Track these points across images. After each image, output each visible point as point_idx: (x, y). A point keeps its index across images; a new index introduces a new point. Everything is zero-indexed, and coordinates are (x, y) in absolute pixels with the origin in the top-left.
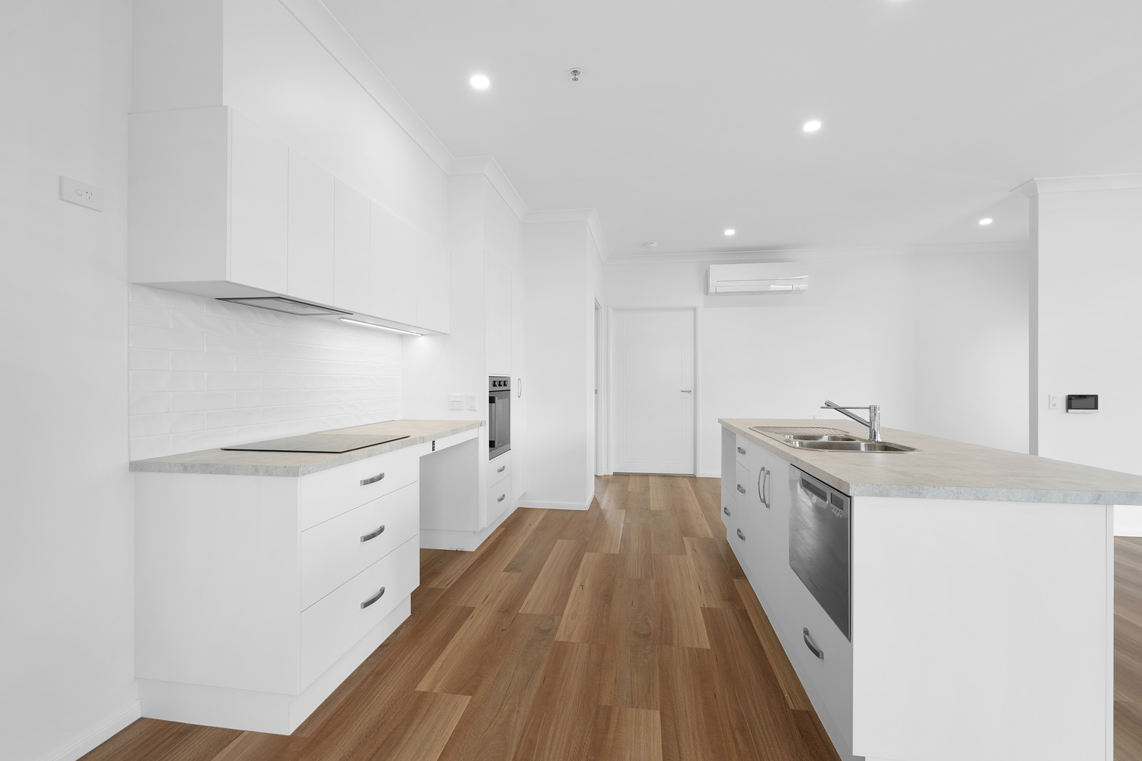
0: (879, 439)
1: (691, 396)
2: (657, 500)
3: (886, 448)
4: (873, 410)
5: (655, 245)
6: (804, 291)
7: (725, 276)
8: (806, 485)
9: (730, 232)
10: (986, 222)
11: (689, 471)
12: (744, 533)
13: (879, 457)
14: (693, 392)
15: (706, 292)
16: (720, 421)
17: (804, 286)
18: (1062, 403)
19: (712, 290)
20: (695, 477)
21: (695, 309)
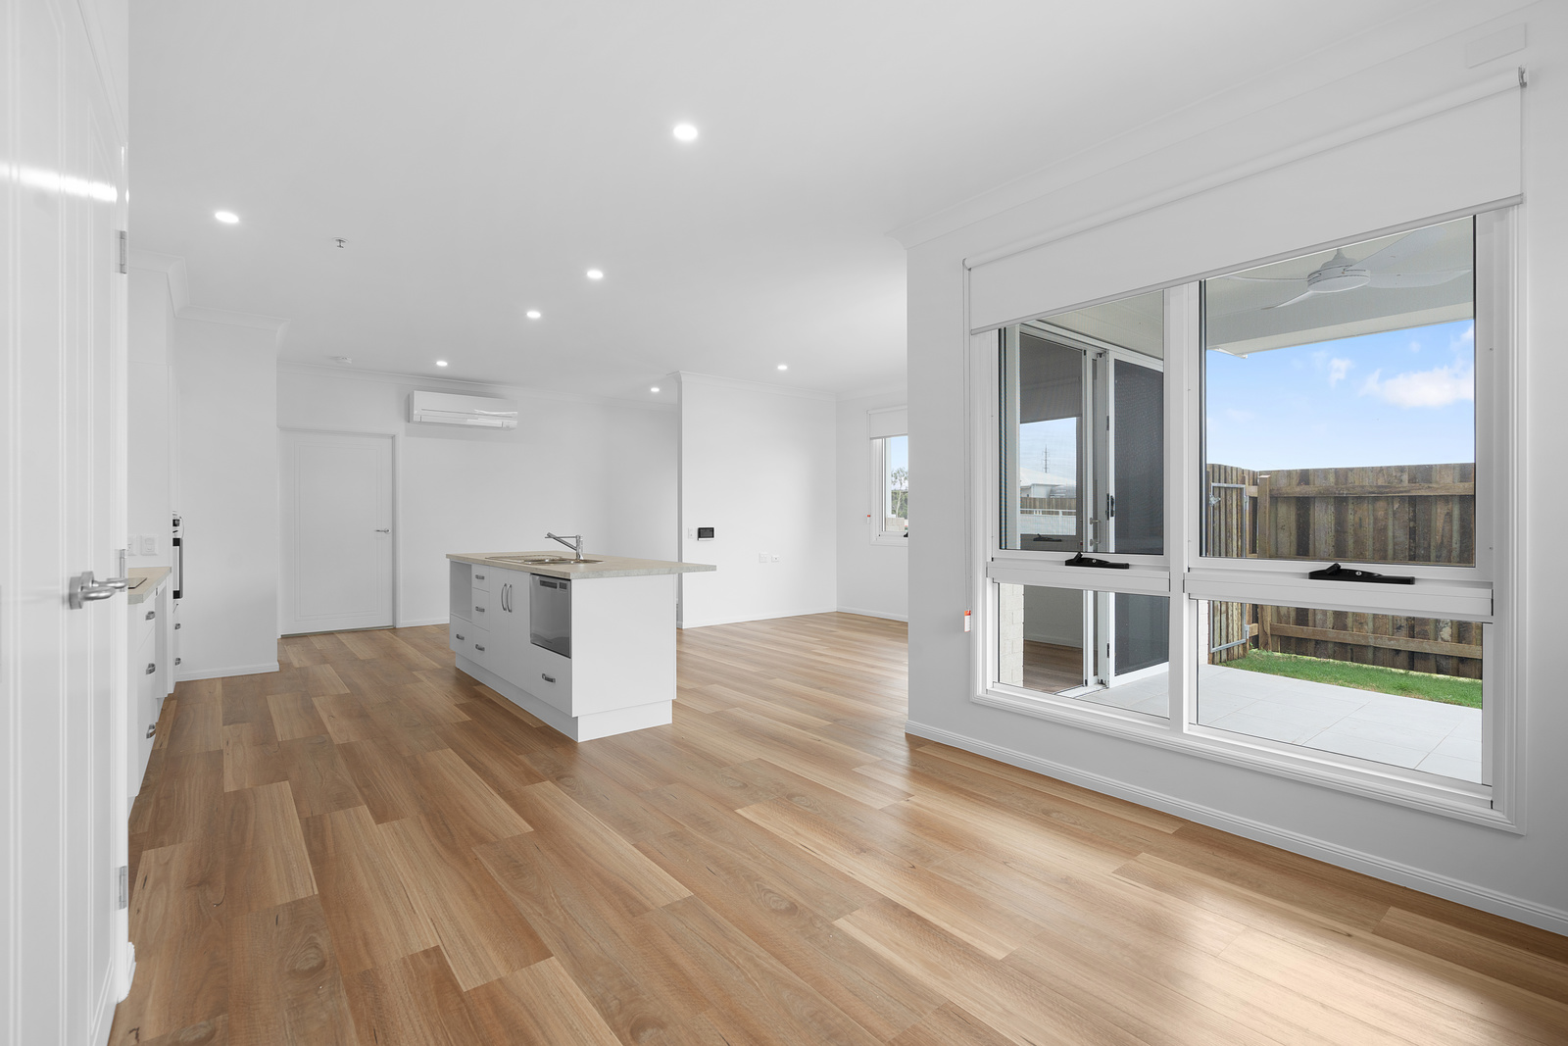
0: (582, 558)
1: (389, 536)
2: (362, 650)
3: (585, 561)
4: (578, 538)
5: (349, 361)
6: (513, 429)
7: (429, 404)
8: (543, 584)
9: (442, 364)
10: (655, 390)
11: (387, 622)
12: (481, 645)
13: (582, 565)
14: (393, 532)
15: (408, 417)
16: (448, 556)
17: (513, 423)
18: (695, 534)
19: (416, 418)
20: (395, 628)
21: (393, 437)
